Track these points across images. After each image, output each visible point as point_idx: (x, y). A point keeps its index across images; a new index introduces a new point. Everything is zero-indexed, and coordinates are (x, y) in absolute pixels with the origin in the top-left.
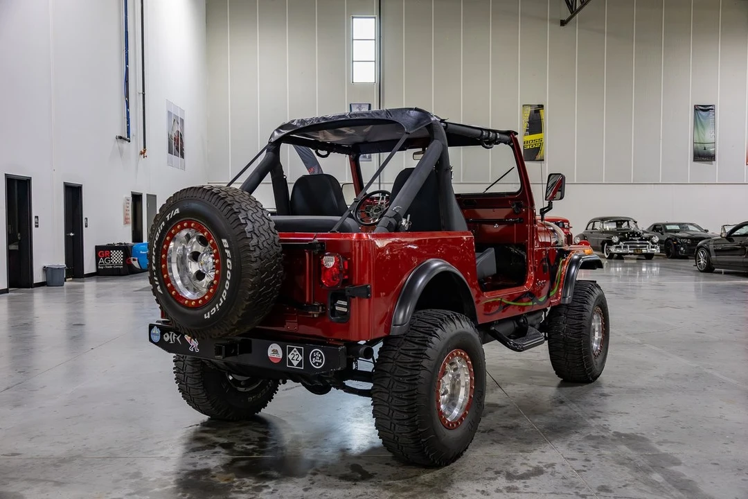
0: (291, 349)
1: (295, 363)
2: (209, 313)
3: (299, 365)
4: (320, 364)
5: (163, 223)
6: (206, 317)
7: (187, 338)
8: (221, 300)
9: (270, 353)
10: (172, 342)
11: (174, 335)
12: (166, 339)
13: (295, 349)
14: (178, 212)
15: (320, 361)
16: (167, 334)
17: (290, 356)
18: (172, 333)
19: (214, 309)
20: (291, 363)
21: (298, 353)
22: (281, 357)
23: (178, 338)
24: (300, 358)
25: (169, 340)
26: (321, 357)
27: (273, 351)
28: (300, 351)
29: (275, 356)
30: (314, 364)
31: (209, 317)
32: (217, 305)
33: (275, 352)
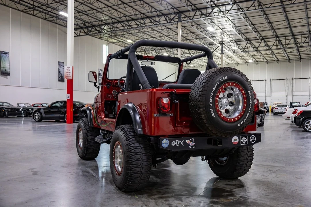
0: (242, 137)
1: (244, 143)
2: (240, 124)
3: (246, 143)
4: (254, 141)
5: (218, 83)
6: (238, 126)
7: (188, 141)
8: (246, 117)
9: (233, 141)
10: (177, 145)
11: (179, 141)
12: (173, 145)
13: (244, 137)
14: (227, 78)
15: (254, 140)
16: (174, 142)
17: (242, 140)
18: (177, 141)
19: (243, 121)
20: (242, 143)
21: (245, 138)
22: (238, 141)
23: (182, 143)
24: (246, 140)
25: (176, 145)
26: (255, 138)
27: (234, 139)
28: (246, 137)
29: (236, 141)
30: (252, 141)
31: (240, 125)
32: (244, 120)
33: (235, 140)
